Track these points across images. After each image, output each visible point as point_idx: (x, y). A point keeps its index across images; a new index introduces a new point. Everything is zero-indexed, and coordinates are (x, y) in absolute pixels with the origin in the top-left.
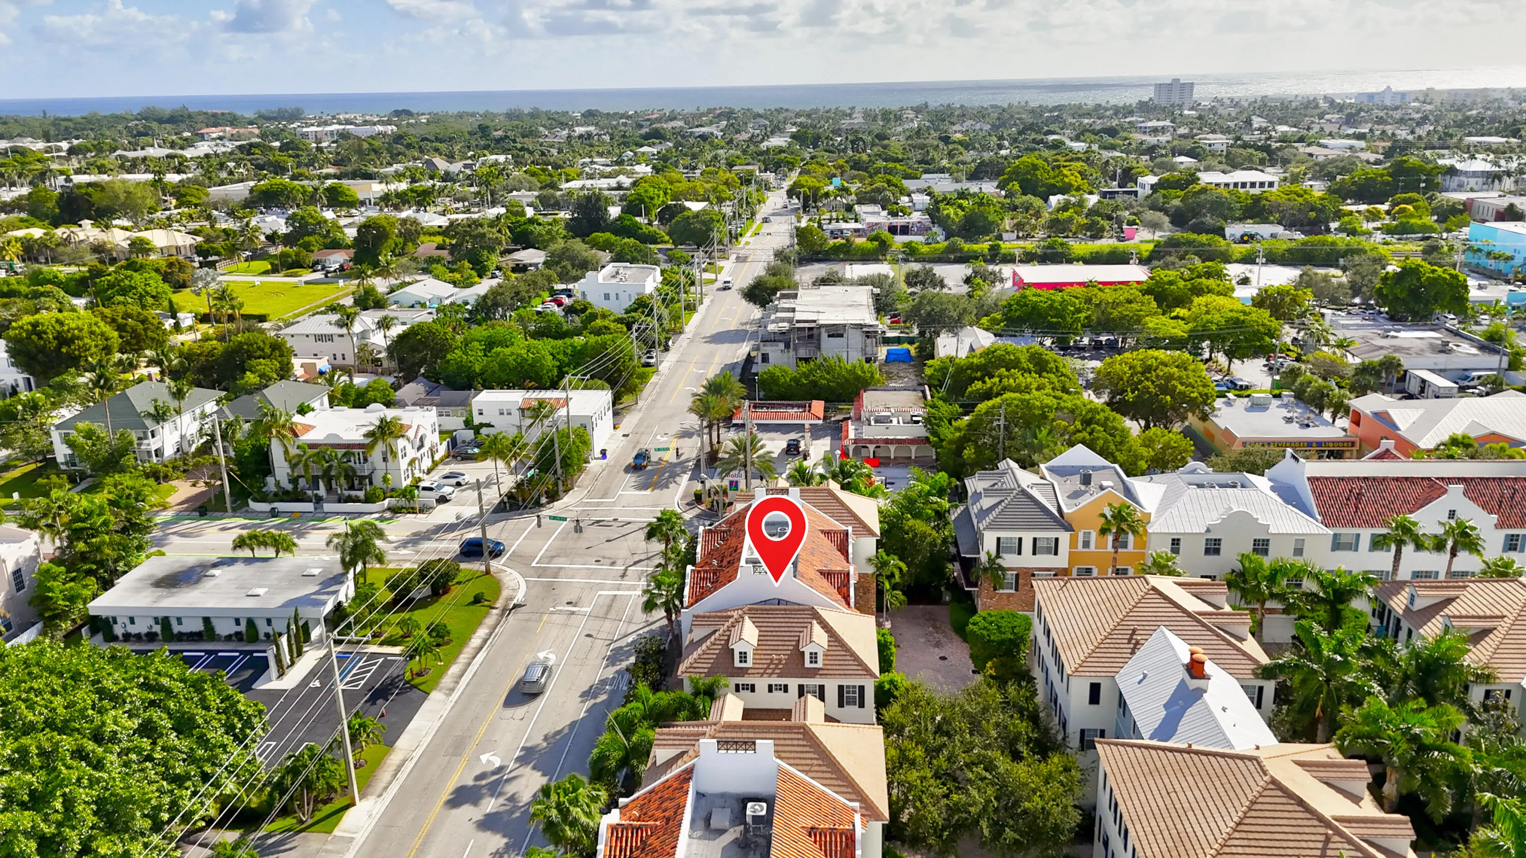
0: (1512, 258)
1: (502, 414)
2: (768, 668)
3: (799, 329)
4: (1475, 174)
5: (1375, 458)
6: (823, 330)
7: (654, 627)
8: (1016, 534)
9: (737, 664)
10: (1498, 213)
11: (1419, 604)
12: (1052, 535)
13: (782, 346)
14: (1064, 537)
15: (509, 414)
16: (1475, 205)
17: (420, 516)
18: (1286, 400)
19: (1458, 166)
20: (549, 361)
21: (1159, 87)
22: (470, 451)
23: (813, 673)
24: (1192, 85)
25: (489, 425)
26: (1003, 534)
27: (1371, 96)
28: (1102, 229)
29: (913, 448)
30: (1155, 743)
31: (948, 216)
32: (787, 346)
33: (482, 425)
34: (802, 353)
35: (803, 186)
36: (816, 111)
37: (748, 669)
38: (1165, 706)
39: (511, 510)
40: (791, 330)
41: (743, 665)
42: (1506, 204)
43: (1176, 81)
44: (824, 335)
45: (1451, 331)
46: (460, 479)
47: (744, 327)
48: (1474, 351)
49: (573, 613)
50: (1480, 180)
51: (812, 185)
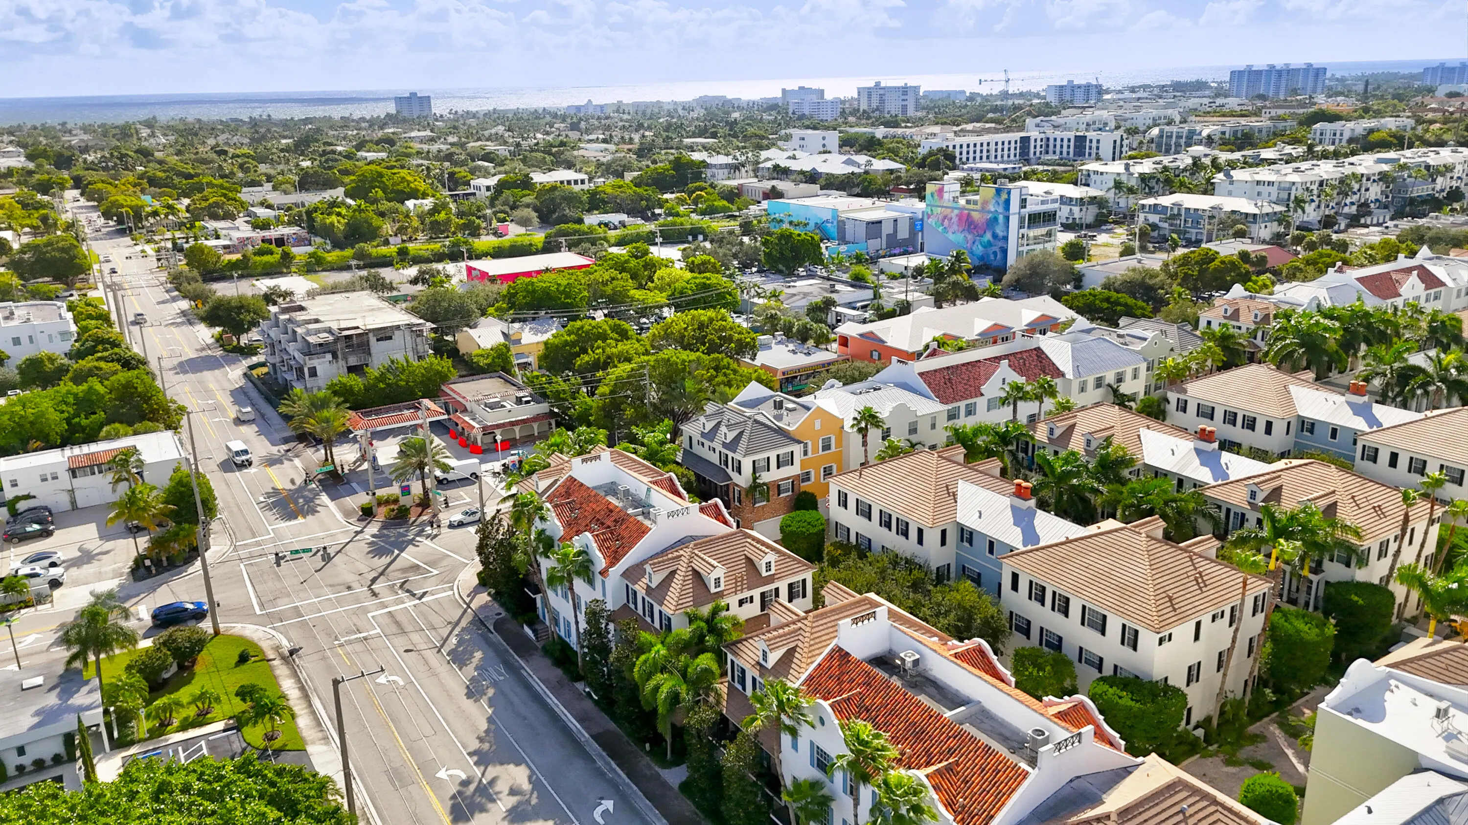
0: (806, 225)
1: (44, 480)
2: (736, 586)
3: (347, 337)
4: (721, 166)
5: (927, 356)
6: (371, 335)
7: (464, 623)
8: (765, 455)
9: (713, 590)
10: (764, 193)
11: (1057, 433)
12: (788, 449)
13: (329, 357)
14: (797, 449)
15: (55, 478)
16: (745, 189)
17: (39, 607)
18: (779, 339)
19: (708, 161)
20: (54, 416)
21: (399, 100)
22: (29, 529)
23: (771, 579)
24: (428, 98)
25: (28, 497)
26: (756, 457)
27: (578, 108)
28: (479, 227)
29: (535, 426)
30: (1029, 547)
31: (332, 224)
32: (335, 356)
33: (18, 499)
34: (353, 361)
35: (122, 206)
36: (19, 128)
37: (722, 591)
38: (1015, 524)
39: (158, 573)
40: (337, 340)
41: (718, 590)
42: (769, 187)
43: (413, 94)
44: (373, 340)
45: (823, 278)
46: (54, 559)
47: (204, 354)
48: (850, 289)
49: (366, 639)
50: (726, 171)
51: (133, 203)
